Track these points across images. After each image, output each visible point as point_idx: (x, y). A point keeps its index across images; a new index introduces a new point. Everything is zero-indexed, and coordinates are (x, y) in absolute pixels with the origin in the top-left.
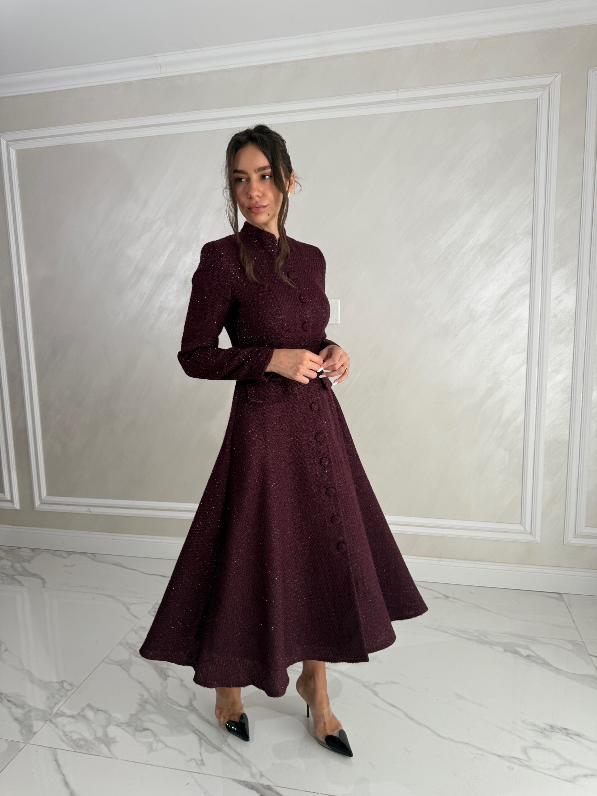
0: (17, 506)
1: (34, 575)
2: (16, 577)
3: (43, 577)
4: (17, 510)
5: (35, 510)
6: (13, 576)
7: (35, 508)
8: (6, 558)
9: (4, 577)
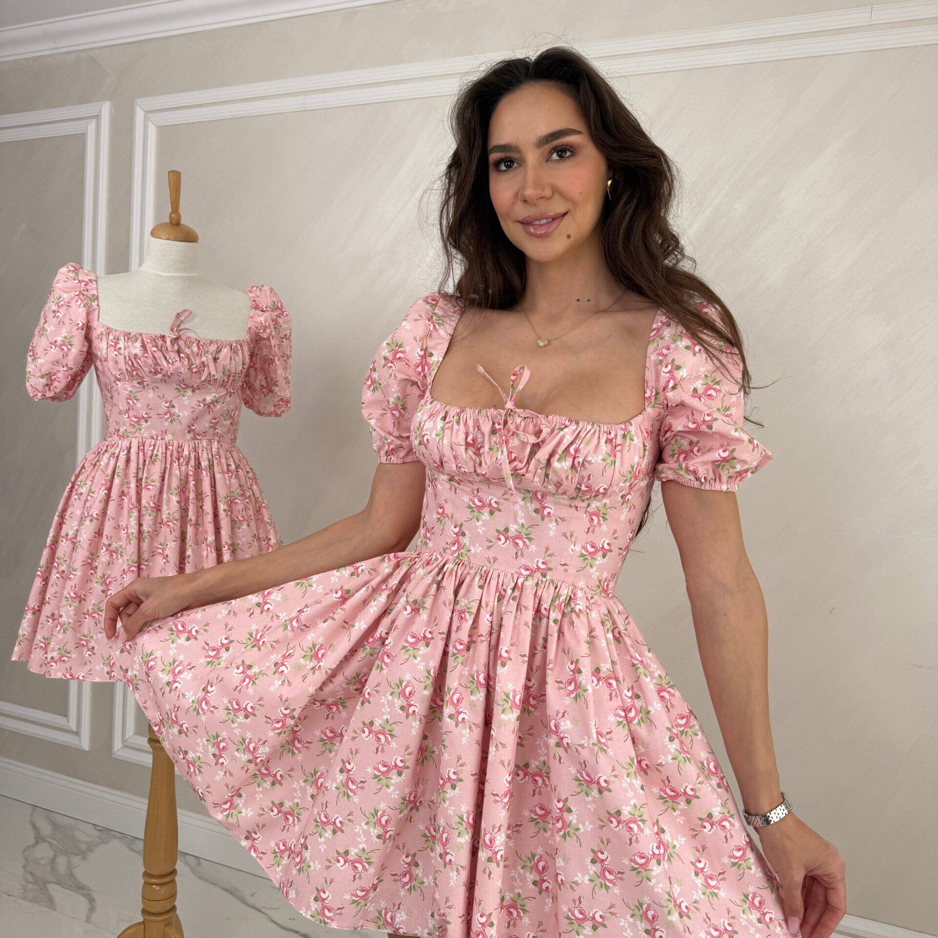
0: (85, 743)
1: (80, 888)
2: (49, 886)
3: (94, 895)
4: (85, 751)
5: (113, 756)
6: (46, 882)
7: (114, 754)
8: (50, 840)
9: (30, 882)
